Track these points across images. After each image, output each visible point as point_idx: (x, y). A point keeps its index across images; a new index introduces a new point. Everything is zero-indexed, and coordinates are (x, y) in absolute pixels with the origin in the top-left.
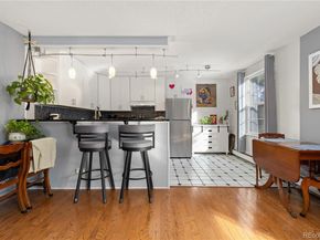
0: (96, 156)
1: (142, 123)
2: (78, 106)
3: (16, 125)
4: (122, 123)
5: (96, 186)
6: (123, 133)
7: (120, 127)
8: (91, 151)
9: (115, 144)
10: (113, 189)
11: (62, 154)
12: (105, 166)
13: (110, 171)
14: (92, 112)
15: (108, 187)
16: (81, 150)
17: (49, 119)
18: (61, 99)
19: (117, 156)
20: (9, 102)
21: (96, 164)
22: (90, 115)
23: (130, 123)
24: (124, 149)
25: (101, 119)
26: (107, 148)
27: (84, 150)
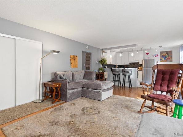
0: (117, 76)
1: (129, 68)
2: (111, 64)
3: (100, 69)
4: (123, 69)
5: (116, 84)
6: (123, 71)
7: (122, 69)
8: (115, 75)
9: (121, 74)
10: (121, 86)
11: (109, 76)
12: (119, 80)
13: (120, 81)
14: (115, 65)
15: (120, 85)
16: (113, 74)
17: (105, 68)
18: (108, 63)
19: (122, 77)
20: (99, 64)
21: (117, 79)
22: (115, 66)
23: (125, 69)
24: (123, 75)
25: (118, 68)
26: (119, 75)
27: (114, 75)
